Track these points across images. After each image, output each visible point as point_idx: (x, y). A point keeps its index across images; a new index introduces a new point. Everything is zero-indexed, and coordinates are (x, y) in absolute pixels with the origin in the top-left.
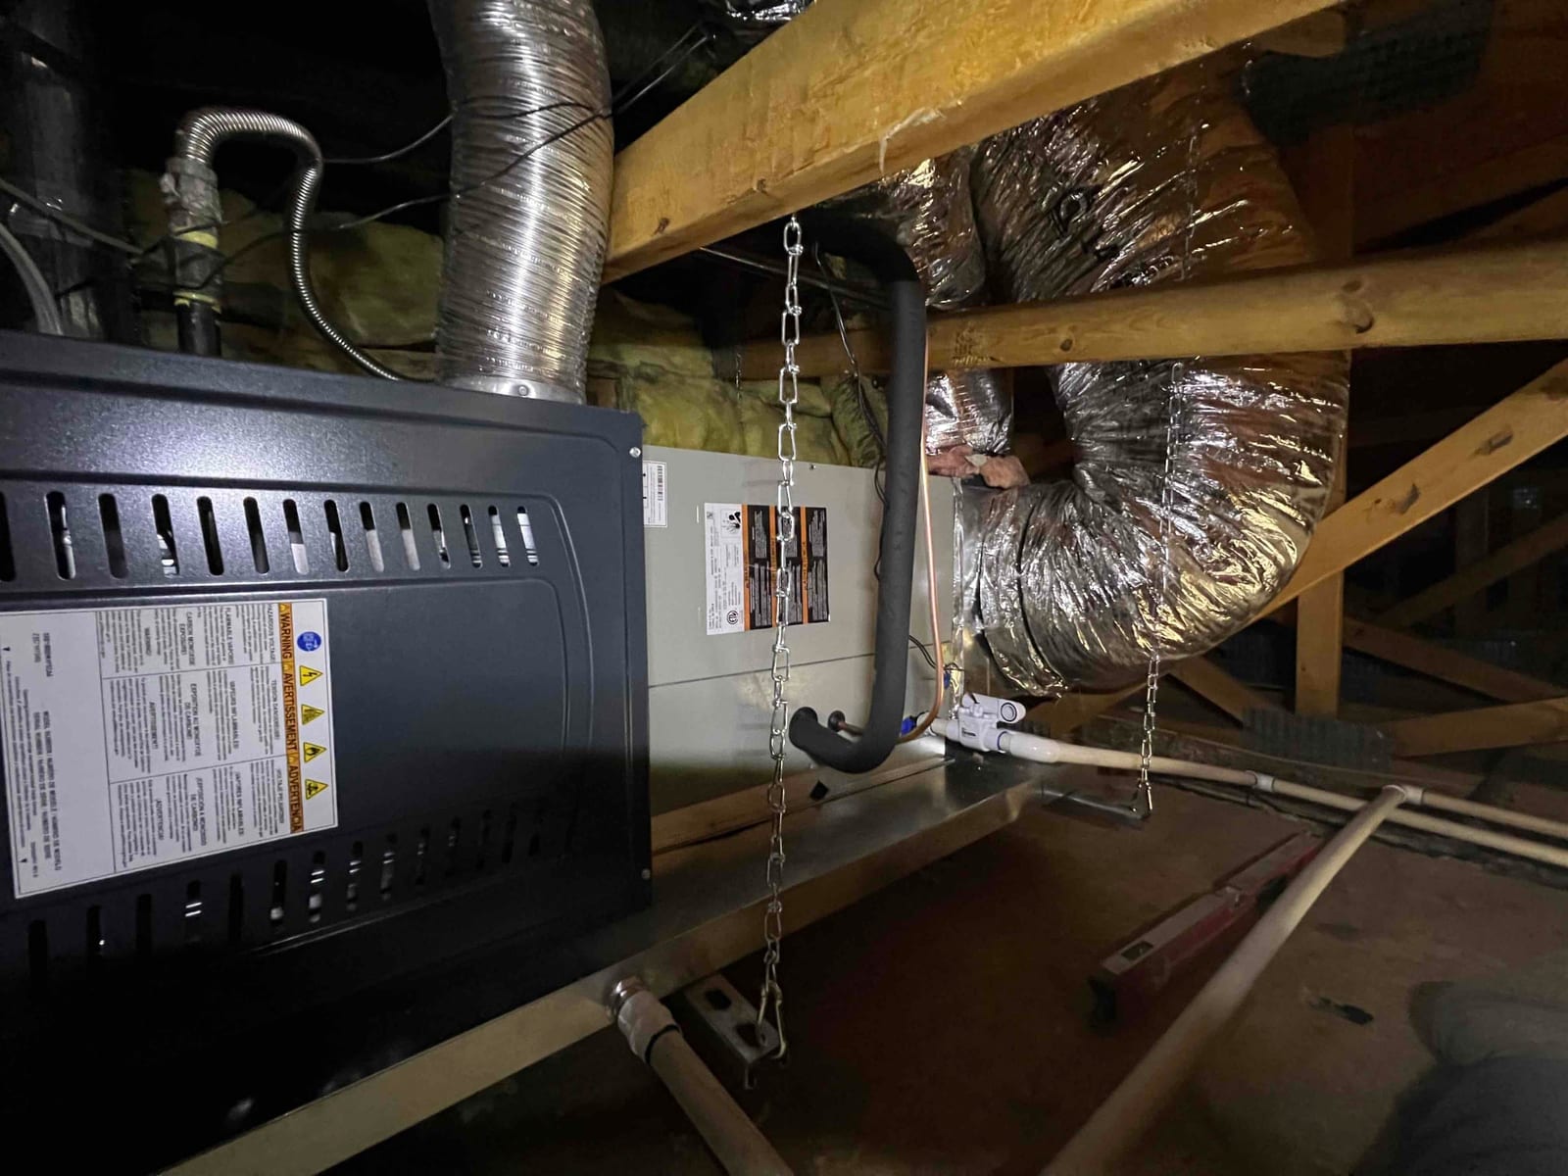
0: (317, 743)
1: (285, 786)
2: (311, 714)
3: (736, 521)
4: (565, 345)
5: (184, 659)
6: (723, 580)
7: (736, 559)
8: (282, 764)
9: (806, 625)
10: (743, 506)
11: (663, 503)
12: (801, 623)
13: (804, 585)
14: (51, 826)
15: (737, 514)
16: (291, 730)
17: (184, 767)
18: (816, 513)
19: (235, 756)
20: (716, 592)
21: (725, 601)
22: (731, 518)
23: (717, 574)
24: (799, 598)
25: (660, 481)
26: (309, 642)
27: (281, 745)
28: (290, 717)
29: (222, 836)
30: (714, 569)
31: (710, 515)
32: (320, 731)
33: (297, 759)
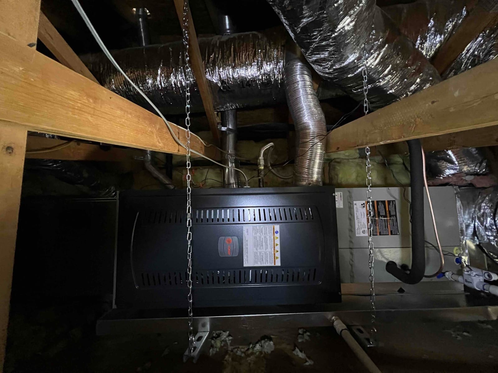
0: (278, 250)
1: (273, 256)
2: (277, 245)
3: (363, 205)
4: (318, 173)
5: (261, 234)
6: (360, 221)
7: (364, 216)
8: (273, 253)
9: (390, 236)
10: (365, 202)
11: (342, 202)
12: (388, 235)
13: (388, 223)
14: (247, 256)
15: (364, 204)
16: (274, 247)
17: (261, 251)
18: (391, 202)
19: (267, 250)
20: (358, 225)
21: (361, 227)
22: (362, 205)
23: (358, 220)
24: (387, 227)
25: (341, 196)
26: (277, 232)
27: (273, 249)
28: (274, 245)
29: (265, 263)
30: (357, 218)
31: (356, 204)
32: (278, 248)
33: (275, 252)
